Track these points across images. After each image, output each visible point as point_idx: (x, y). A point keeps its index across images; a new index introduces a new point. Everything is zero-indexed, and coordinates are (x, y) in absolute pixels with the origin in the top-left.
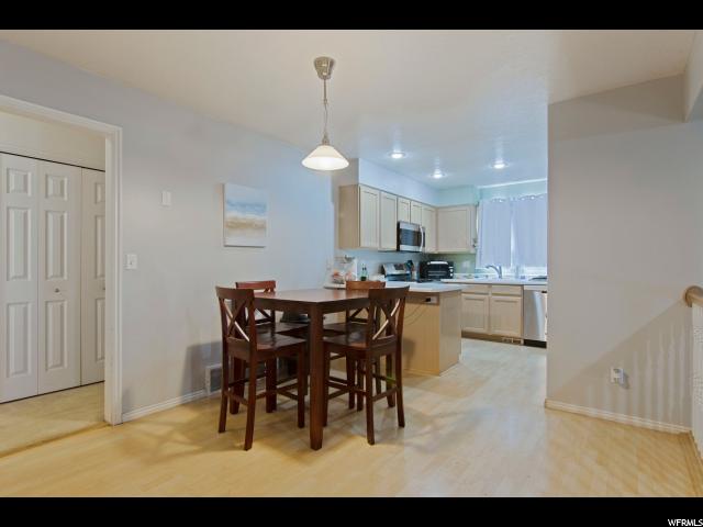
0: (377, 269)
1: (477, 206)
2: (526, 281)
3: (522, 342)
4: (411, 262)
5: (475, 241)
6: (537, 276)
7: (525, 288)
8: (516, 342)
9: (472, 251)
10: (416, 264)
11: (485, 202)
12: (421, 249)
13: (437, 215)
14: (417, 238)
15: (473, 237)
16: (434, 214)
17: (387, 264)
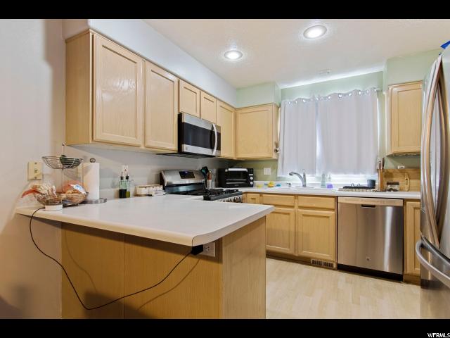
0: (153, 177)
1: (279, 107)
2: (335, 191)
3: (335, 266)
4: (206, 169)
5: (277, 145)
6: (349, 184)
7: (340, 200)
8: (328, 266)
9: (274, 157)
10: (213, 172)
11: (287, 103)
12: (215, 152)
13: (236, 117)
14: (210, 138)
15: (275, 140)
16: (233, 114)
17: (167, 171)
